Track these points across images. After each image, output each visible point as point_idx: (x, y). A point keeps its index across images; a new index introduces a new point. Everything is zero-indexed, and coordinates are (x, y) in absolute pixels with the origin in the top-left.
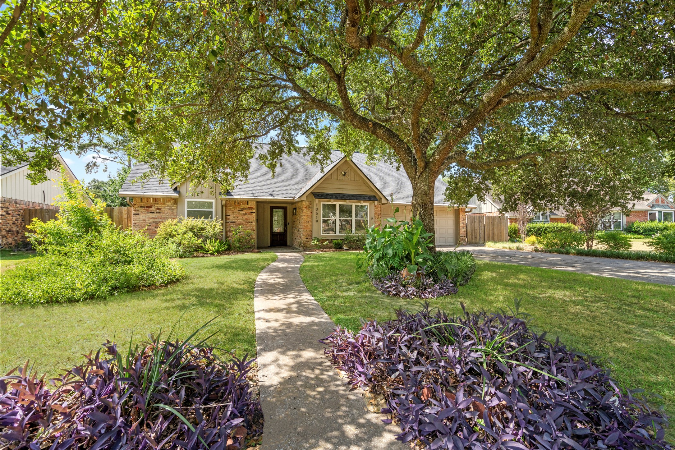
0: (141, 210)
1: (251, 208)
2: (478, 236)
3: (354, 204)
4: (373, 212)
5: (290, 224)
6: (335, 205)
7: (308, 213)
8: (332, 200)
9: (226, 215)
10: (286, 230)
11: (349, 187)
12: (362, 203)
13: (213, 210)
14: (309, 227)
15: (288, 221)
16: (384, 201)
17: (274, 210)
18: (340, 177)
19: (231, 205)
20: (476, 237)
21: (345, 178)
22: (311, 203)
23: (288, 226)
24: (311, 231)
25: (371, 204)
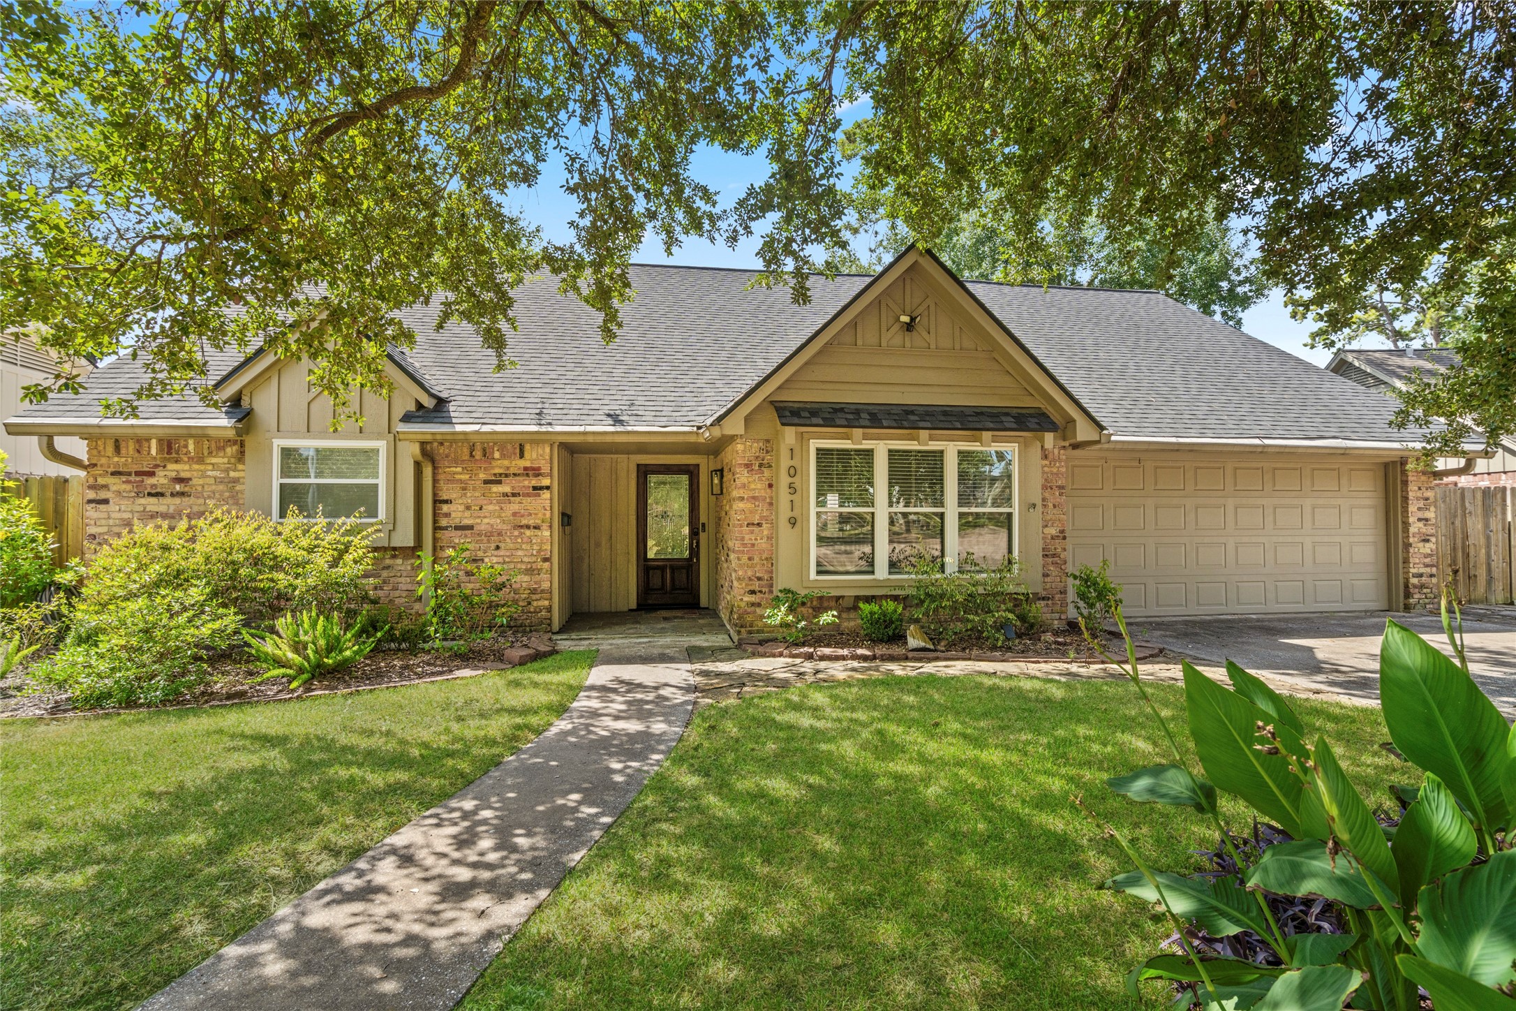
0: (116, 484)
1: (536, 472)
2: (1482, 573)
3: (951, 449)
4: (1037, 481)
5: (711, 528)
6: (869, 453)
7: (758, 486)
8: (858, 432)
9: (437, 502)
10: (694, 551)
11: (932, 377)
12: (988, 445)
13: (381, 481)
14: (762, 543)
15: (703, 519)
16: (1084, 432)
17: (653, 479)
18: (894, 337)
19: (456, 462)
20: (1471, 578)
21: (918, 338)
22: (769, 445)
23: (703, 536)
24: (770, 561)
25: (1025, 446)
